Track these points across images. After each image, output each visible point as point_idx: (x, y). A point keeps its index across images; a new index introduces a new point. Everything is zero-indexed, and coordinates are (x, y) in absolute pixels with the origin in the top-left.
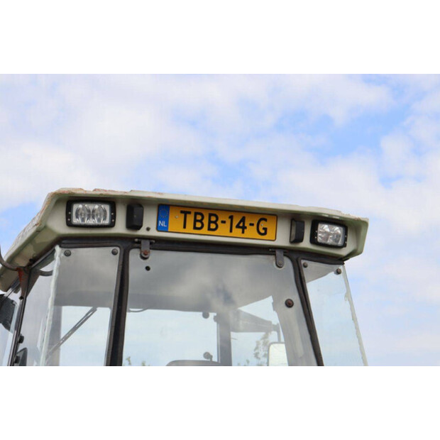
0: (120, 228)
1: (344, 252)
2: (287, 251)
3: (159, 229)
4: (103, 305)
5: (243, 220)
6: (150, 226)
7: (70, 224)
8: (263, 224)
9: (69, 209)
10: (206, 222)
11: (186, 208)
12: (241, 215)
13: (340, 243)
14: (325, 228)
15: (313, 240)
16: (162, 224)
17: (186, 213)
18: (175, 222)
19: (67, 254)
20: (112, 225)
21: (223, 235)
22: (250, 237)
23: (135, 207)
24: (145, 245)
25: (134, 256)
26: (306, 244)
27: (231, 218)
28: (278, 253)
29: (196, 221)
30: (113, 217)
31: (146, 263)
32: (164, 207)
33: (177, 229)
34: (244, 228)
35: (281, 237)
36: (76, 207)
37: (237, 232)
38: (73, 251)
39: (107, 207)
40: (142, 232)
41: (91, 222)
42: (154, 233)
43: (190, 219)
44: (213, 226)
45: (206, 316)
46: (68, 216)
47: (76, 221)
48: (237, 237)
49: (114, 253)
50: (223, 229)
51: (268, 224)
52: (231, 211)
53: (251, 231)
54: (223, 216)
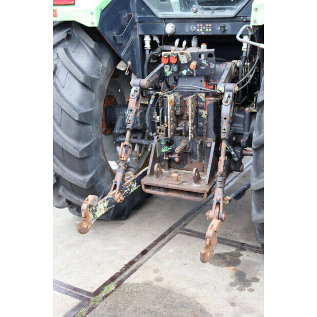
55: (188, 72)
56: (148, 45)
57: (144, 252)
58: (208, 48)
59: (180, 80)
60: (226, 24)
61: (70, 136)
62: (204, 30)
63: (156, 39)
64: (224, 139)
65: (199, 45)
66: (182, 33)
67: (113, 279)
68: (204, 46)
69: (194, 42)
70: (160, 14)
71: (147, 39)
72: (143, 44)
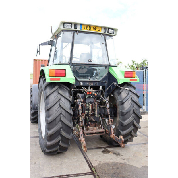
0: (73, 29)
1: (113, 35)
2: (103, 34)
3: (80, 29)
4: (70, 43)
5: (95, 28)
6: (78, 28)
7: (64, 28)
8: (99, 29)
9: (64, 25)
10: (89, 28)
11: (85, 25)
12: (95, 27)
13: (113, 33)
14: (110, 30)
15: (108, 32)
16: (81, 28)
17: (85, 26)
18: (83, 27)
19: (64, 33)
20: (72, 28)
21: (92, 30)
22: (97, 31)
23: (76, 25)
24: (78, 32)
25: (76, 34)
26: (107, 33)
27: (93, 27)
28: (102, 34)
29: (87, 28)
30: (72, 26)
31: (78, 35)
32: (81, 25)
33: (83, 29)
34: (95, 29)
35: (102, 31)
36: (65, 24)
37: (94, 30)
38: (65, 32)
39: (71, 24)
40: (77, 29)
41: (68, 27)
42: (79, 30)
43: (86, 27)
44: (90, 29)
45: (88, 46)
46: (64, 26)
47: (65, 27)
48: (94, 31)
49: (72, 33)
50: (92, 29)
51: (100, 29)
52: (93, 26)
53: (97, 30)
54: (92, 27)
55: (93, 97)
58: (93, 90)
59: (86, 99)
60: (96, 83)
62: (91, 84)
64: (109, 114)
65: (90, 89)
66: (84, 85)
67: (90, 167)
68: (92, 89)
69: (89, 88)
70: (79, 80)
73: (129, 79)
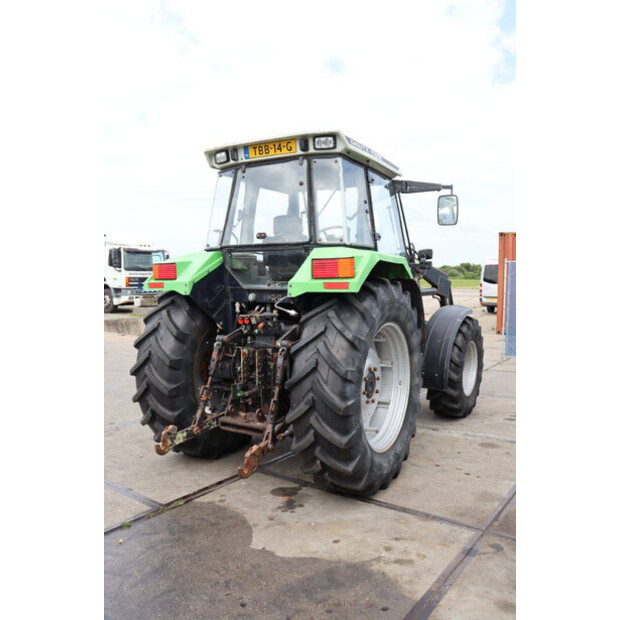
0: (231, 161)
2: (305, 156)
3: (246, 158)
5: (280, 145)
6: (242, 158)
7: (217, 164)
8: (290, 145)
9: (215, 157)
10: (264, 150)
11: (255, 146)
12: (278, 143)
13: (332, 146)
14: (321, 140)
15: (315, 148)
16: (247, 155)
17: (255, 148)
18: (251, 151)
20: (228, 161)
21: (273, 154)
22: (285, 153)
23: (235, 150)
24: (243, 166)
25: (239, 172)
26: (311, 150)
27: (274, 145)
28: (299, 158)
29: (260, 151)
30: (228, 157)
31: (244, 174)
32: (246, 147)
33: (254, 156)
34: (280, 149)
35: (298, 149)
36: (217, 155)
37: (278, 151)
38: (222, 174)
39: (225, 153)
40: (240, 161)
41: (222, 161)
42: (245, 160)
43: (257, 150)
44: (267, 151)
46: (216, 160)
47: (219, 161)
48: (279, 155)
50: (272, 152)
51: (292, 145)
52: (273, 142)
53: (284, 150)
54: (271, 146)
55: (258, 332)
56: (238, 310)
57: (220, 483)
61: (163, 378)
63: (243, 305)
64: (277, 384)
66: (261, 301)
67: (184, 498)
68: (275, 311)
70: (245, 287)
71: (237, 305)
72: (234, 308)
73: (322, 281)
